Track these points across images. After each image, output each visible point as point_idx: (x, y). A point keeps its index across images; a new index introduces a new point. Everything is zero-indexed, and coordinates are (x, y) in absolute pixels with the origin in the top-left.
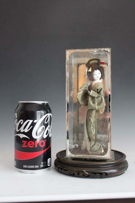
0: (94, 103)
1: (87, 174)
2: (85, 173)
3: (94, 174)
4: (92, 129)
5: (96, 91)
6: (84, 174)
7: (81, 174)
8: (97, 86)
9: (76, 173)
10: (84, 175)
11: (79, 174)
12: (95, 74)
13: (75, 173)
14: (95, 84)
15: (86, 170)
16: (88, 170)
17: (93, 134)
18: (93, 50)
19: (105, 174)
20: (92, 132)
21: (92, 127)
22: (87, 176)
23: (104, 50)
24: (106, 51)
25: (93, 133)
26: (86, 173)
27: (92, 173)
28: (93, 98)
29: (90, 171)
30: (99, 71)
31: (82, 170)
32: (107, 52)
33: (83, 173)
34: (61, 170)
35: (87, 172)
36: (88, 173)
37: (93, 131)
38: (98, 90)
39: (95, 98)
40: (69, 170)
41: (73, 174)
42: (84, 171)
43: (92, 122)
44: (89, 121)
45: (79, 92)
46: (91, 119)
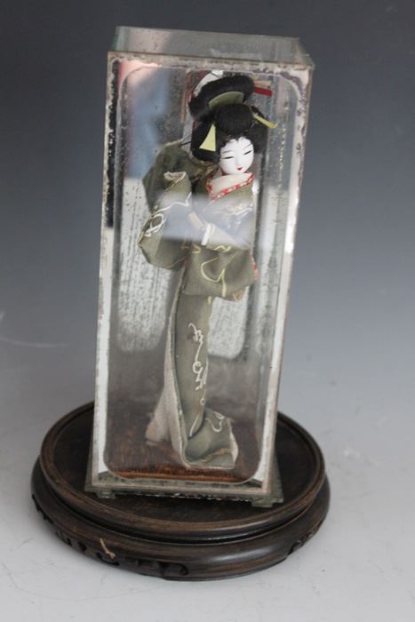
1: (108, 555)
2: (104, 551)
4: (198, 369)
5: (227, 221)
6: (102, 554)
7: (92, 552)
9: (75, 543)
10: (99, 556)
12: (227, 156)
13: (71, 540)
15: (109, 542)
16: (116, 544)
17: (201, 386)
19: (179, 567)
20: (198, 380)
21: (197, 363)
22: (110, 562)
23: (285, 70)
24: (291, 78)
25: (198, 384)
26: (108, 552)
29: (125, 547)
30: (248, 142)
31: (95, 538)
32: (297, 81)
33: (97, 551)
35: (111, 548)
36: (113, 555)
37: (201, 377)
38: (234, 218)
39: (221, 255)
40: (56, 523)
41: (67, 541)
42: (102, 542)
43: (198, 343)
44: (185, 337)
45: (154, 226)
46: (196, 333)
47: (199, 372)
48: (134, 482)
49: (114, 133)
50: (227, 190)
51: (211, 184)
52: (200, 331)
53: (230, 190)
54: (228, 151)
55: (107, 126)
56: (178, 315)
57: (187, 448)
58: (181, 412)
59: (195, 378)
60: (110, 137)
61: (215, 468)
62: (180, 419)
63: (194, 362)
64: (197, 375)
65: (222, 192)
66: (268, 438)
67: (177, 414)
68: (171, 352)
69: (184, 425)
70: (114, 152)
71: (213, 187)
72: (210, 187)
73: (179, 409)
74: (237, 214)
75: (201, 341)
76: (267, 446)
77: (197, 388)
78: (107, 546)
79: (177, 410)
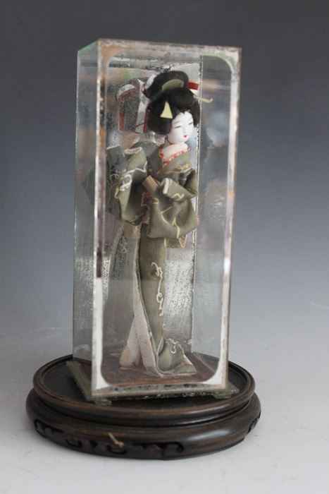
0: (168, 217)
1: (118, 445)
2: (112, 442)
3: (142, 448)
4: (160, 299)
5: (177, 179)
6: (112, 446)
7: (102, 446)
8: (182, 165)
9: (86, 443)
10: (109, 448)
11: (94, 444)
12: (177, 125)
13: (83, 441)
14: (175, 156)
15: (117, 434)
16: (123, 435)
17: (163, 313)
18: (189, 49)
19: (176, 446)
20: (160, 308)
21: (159, 294)
22: (120, 451)
25: (161, 311)
26: (117, 442)
27: (136, 442)
28: (167, 201)
29: (131, 436)
30: (191, 116)
31: (105, 433)
33: (107, 444)
34: (43, 429)
35: (119, 439)
36: (121, 444)
37: (162, 306)
38: (182, 175)
39: (175, 204)
41: (77, 444)
42: (111, 435)
43: (159, 278)
44: (149, 274)
45: (126, 183)
46: (158, 269)
47: (161, 302)
48: (125, 389)
49: (104, 101)
50: (176, 154)
51: (162, 152)
52: (160, 268)
53: (178, 155)
54: (177, 122)
55: (99, 95)
56: (141, 260)
57: (159, 361)
58: (151, 333)
59: (159, 307)
60: (101, 104)
61: (182, 374)
62: (151, 339)
63: (157, 293)
64: (159, 304)
65: (172, 156)
66: (224, 341)
67: (148, 335)
68: (139, 288)
69: (154, 344)
70: (104, 115)
71: (165, 154)
72: (162, 155)
73: (149, 332)
74: (185, 171)
75: (161, 276)
76: (224, 347)
77: (160, 315)
78: (117, 438)
79: (148, 333)
